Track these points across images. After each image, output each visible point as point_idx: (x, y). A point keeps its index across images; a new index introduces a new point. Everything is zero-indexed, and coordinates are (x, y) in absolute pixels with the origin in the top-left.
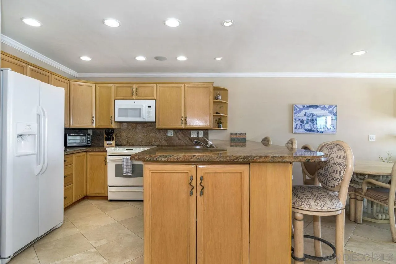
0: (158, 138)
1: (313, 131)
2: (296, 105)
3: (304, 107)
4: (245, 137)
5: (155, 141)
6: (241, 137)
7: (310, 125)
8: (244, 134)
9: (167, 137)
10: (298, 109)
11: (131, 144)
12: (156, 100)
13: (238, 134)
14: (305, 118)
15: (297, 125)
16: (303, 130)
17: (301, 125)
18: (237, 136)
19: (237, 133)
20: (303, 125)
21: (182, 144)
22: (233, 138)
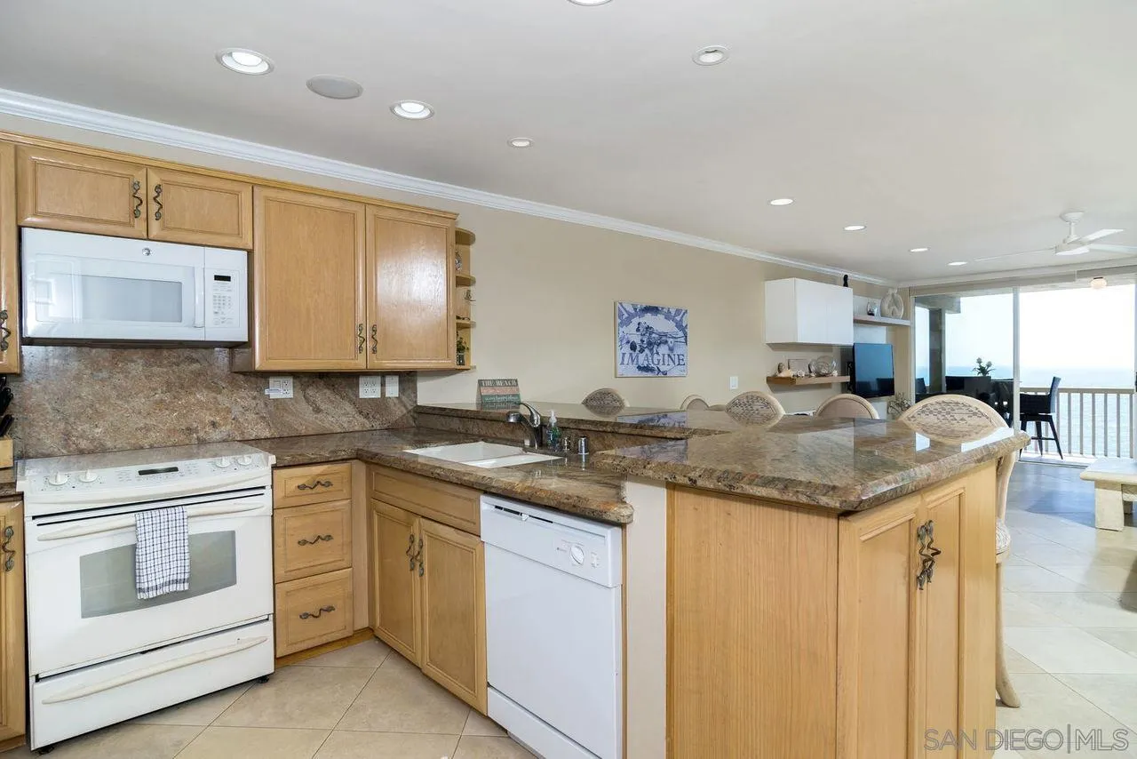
0: (229, 411)
1: (652, 370)
2: (621, 304)
3: (635, 309)
4: (518, 390)
5: (214, 424)
6: (508, 391)
7: (647, 355)
8: (513, 383)
9: (266, 405)
10: (626, 315)
11: (84, 444)
12: (250, 253)
13: (498, 383)
14: (636, 339)
15: (624, 354)
16: (633, 368)
17: (631, 354)
18: (499, 391)
19: (494, 380)
20: (634, 355)
21: (327, 425)
22: (489, 396)
